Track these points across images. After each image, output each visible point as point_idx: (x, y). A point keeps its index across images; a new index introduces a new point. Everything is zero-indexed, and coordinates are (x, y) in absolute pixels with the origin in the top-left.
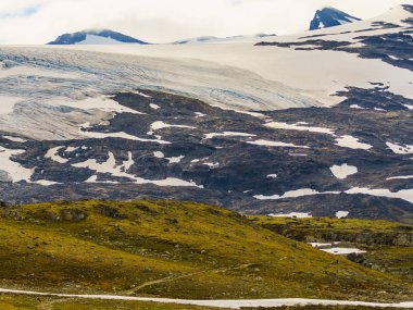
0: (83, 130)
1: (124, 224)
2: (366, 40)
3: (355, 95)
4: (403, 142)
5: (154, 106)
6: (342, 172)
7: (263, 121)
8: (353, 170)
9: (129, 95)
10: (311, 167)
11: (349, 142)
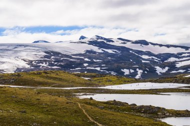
0: (39, 58)
1: (49, 75)
2: (90, 42)
3: (87, 51)
4: (96, 60)
5: (52, 54)
6: (85, 65)
7: (71, 56)
8: (87, 64)
9: (47, 52)
10: (80, 64)
11: (87, 59)
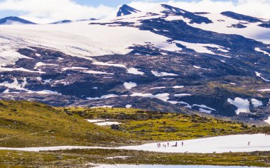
0: (2, 67)
2: (143, 22)
3: (137, 49)
5: (38, 55)
6: (129, 86)
7: (91, 62)
9: (25, 49)
10: (114, 84)
11: (133, 71)
